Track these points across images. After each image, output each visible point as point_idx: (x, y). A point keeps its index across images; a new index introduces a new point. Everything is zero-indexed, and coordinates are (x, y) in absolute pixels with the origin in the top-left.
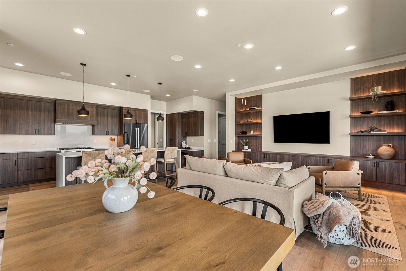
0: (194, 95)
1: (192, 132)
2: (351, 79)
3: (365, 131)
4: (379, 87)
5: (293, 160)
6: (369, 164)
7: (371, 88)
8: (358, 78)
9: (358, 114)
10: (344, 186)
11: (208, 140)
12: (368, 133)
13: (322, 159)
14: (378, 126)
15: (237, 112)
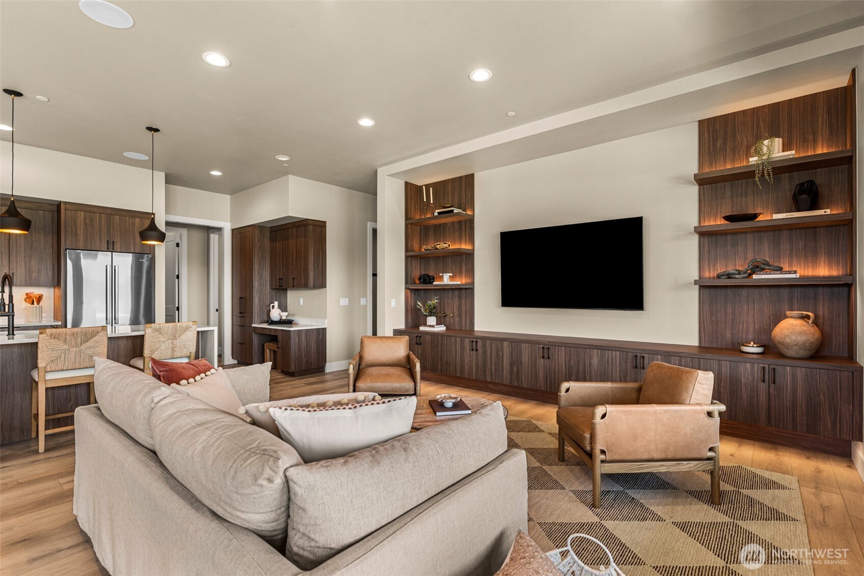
0: (291, 174)
1: (294, 278)
2: (699, 121)
3: (736, 272)
4: (777, 139)
5: (543, 357)
6: (748, 372)
7: (752, 146)
8: (718, 120)
9: (719, 223)
10: (663, 456)
11: (341, 299)
12: (746, 278)
13: (620, 355)
14: (774, 258)
15: (410, 221)
